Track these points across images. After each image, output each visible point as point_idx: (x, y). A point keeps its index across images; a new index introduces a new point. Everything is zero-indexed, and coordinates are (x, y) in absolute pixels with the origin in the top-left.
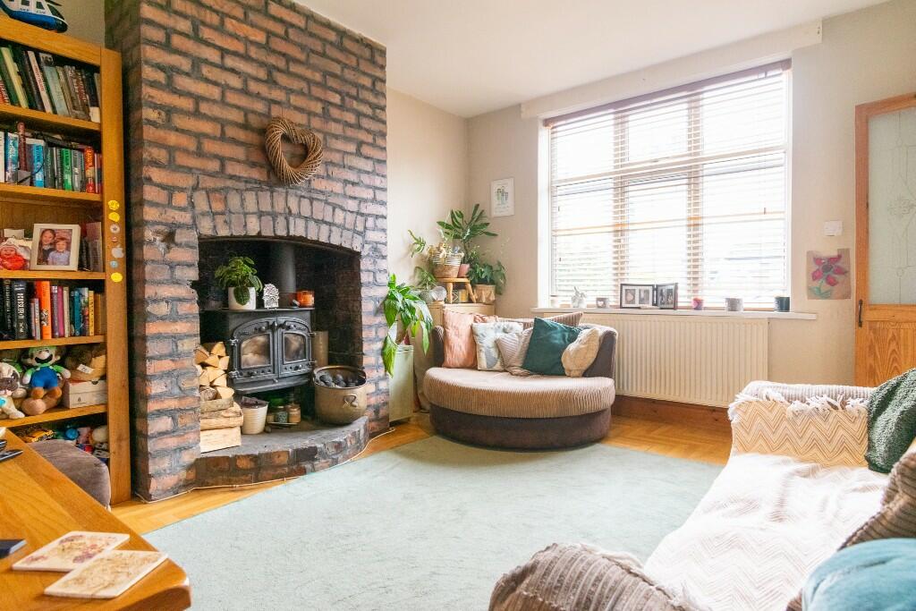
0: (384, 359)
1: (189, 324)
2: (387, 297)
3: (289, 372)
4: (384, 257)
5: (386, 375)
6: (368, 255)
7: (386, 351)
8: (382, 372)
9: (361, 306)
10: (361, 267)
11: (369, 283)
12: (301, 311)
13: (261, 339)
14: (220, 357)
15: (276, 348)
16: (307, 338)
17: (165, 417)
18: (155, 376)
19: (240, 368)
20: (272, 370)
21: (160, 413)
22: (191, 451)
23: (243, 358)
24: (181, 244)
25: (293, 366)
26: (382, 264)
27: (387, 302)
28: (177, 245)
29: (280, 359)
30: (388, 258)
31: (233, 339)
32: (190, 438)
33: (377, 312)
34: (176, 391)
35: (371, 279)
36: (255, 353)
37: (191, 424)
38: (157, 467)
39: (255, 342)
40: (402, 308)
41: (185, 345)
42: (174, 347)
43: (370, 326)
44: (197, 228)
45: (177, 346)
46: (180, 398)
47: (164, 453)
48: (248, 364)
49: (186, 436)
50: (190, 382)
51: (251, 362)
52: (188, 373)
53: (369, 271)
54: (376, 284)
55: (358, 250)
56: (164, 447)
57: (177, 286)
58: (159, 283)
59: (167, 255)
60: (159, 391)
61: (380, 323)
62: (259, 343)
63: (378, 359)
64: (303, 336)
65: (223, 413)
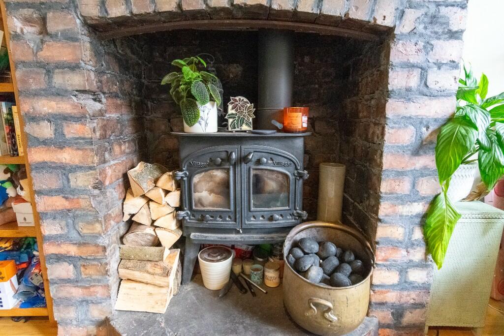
0: (425, 234)
1: (80, 152)
2: (451, 119)
3: (260, 222)
4: (454, 35)
5: (426, 259)
6: (413, 32)
7: (433, 221)
8: (418, 254)
9: (383, 134)
10: (392, 58)
11: (408, 90)
12: (286, 137)
13: (219, 174)
14: (167, 192)
15: (238, 188)
16: (291, 177)
17: (66, 264)
18: (46, 214)
19: (191, 209)
20: (233, 216)
21: (59, 258)
22: (100, 306)
23: (196, 196)
24: (56, 35)
25: (267, 215)
26: (446, 50)
27: (445, 130)
28: (51, 36)
29: (245, 204)
30: (465, 36)
31: (181, 170)
32: (97, 292)
33: (420, 149)
34: (74, 235)
35: (414, 81)
36: (211, 191)
37: (97, 277)
38: (62, 315)
39: (211, 177)
40: (485, 142)
41: (79, 180)
42: (66, 182)
43: (400, 174)
44: (76, 7)
45: (68, 180)
46: (79, 245)
47: (68, 302)
48: (202, 205)
49: (92, 289)
50: (91, 227)
51: (205, 202)
52: (86, 215)
53: (413, 66)
54: (426, 91)
55: (388, 23)
56: (68, 296)
57: (59, 98)
58: (36, 94)
59: (41, 53)
60: (54, 233)
61: (425, 168)
62: (217, 179)
63: (412, 232)
64: (287, 176)
65: (149, 266)
